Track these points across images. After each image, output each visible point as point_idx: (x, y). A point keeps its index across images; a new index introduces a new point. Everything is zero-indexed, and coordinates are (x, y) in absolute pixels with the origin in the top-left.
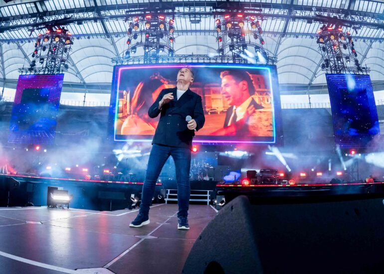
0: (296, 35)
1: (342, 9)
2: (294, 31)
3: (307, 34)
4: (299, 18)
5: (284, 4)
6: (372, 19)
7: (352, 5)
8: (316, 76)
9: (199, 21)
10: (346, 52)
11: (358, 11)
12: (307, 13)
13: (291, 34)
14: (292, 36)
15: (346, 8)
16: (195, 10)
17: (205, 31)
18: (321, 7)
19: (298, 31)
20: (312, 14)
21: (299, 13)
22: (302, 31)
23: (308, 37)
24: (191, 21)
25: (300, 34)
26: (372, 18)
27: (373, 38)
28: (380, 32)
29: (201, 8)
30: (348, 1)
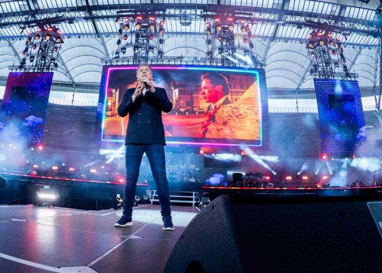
0: (286, 40)
1: (332, 15)
2: (283, 36)
3: (297, 39)
4: (290, 23)
5: (275, 9)
6: (363, 26)
7: (343, 11)
8: (304, 81)
9: (189, 24)
10: (335, 57)
11: (348, 18)
12: (298, 19)
13: (280, 38)
14: (282, 41)
15: (336, 14)
16: (186, 12)
17: (195, 33)
18: (312, 13)
19: (287, 36)
20: (302, 19)
21: (289, 18)
22: (292, 36)
23: (298, 42)
24: (181, 23)
25: (289, 39)
26: (363, 24)
27: (362, 45)
28: (370, 39)
29: (192, 11)
30: (339, 7)
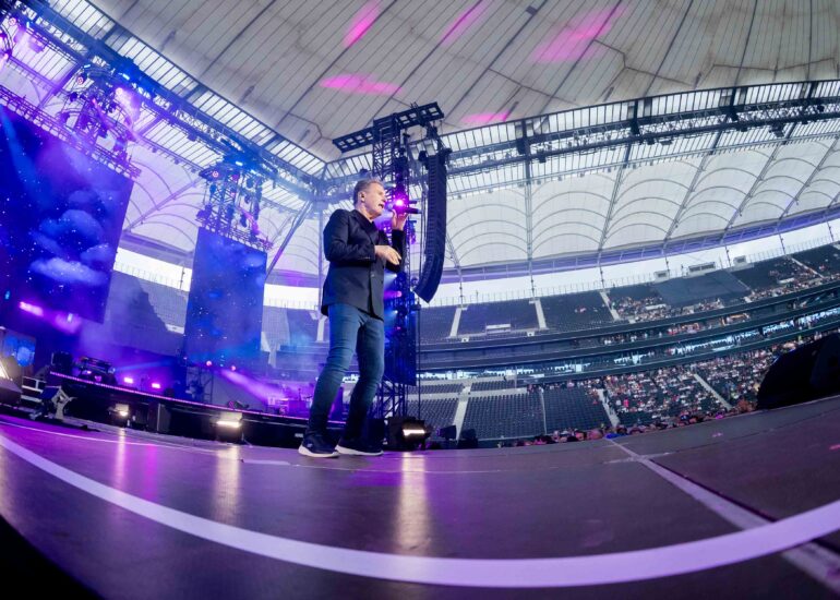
0: (155, 147)
1: (252, 143)
2: (154, 140)
3: (171, 153)
5: (173, 94)
6: (291, 176)
7: (273, 144)
9: (39, 49)
11: (275, 156)
12: (197, 124)
13: (148, 141)
14: (148, 145)
15: (260, 144)
17: (31, 71)
18: (224, 125)
19: (161, 142)
20: (204, 128)
21: (186, 118)
22: (167, 146)
23: (170, 158)
25: (161, 148)
26: (292, 174)
27: (271, 202)
28: (288, 198)
30: (272, 135)
